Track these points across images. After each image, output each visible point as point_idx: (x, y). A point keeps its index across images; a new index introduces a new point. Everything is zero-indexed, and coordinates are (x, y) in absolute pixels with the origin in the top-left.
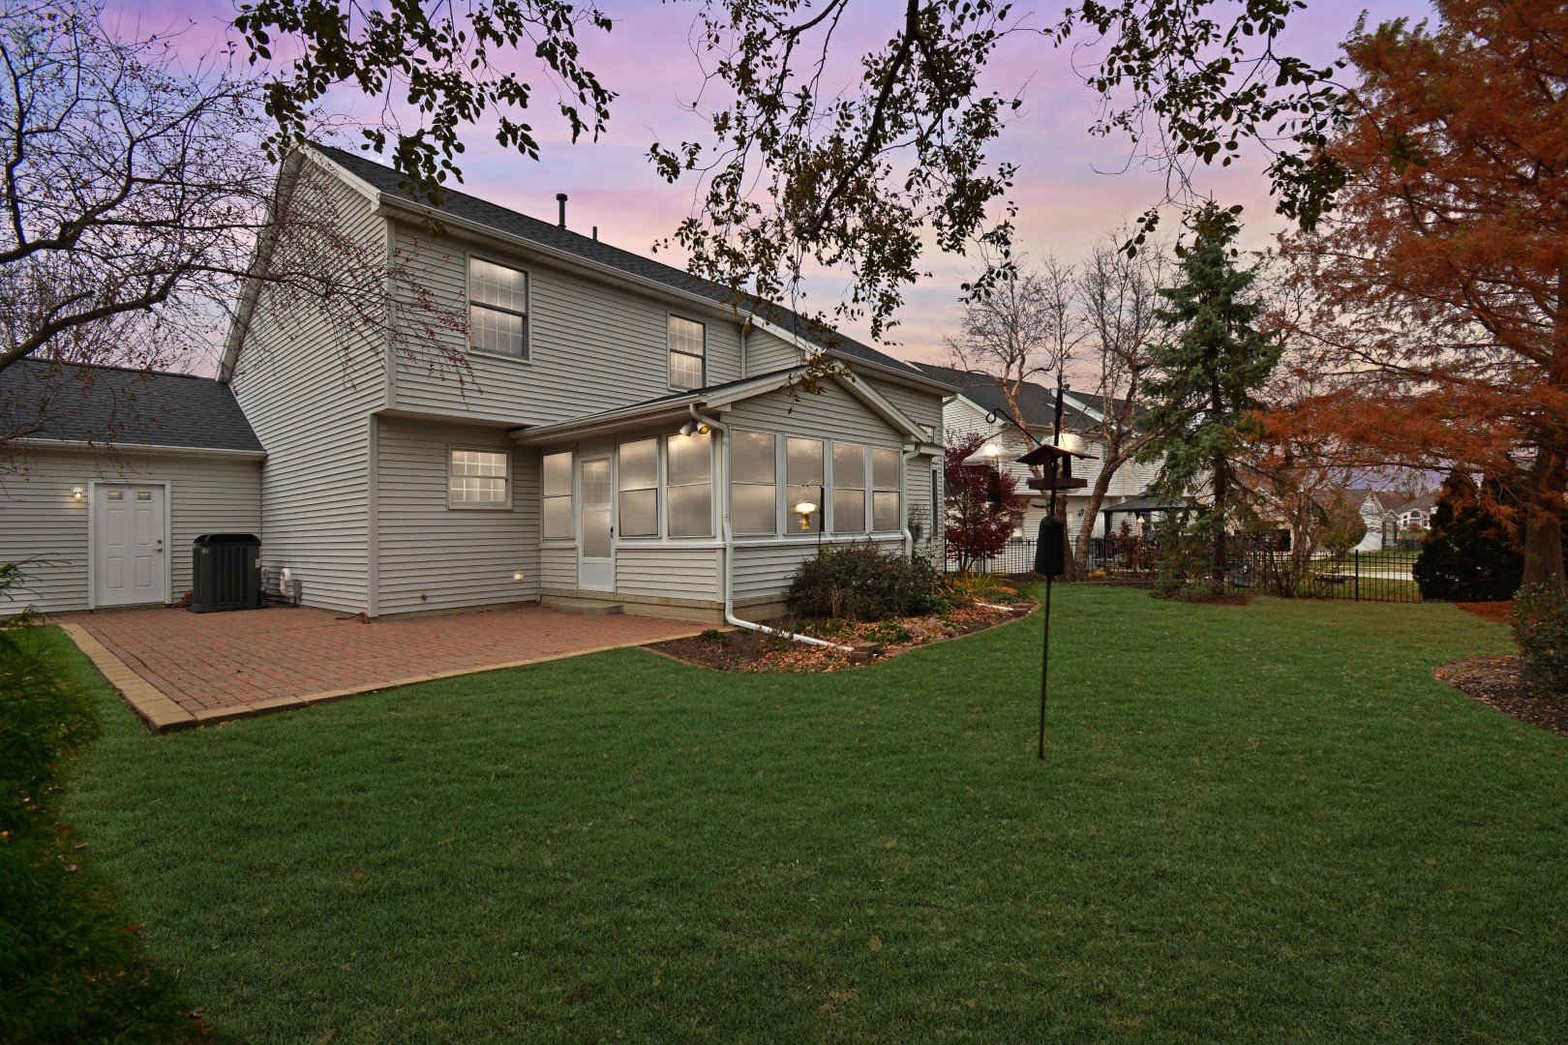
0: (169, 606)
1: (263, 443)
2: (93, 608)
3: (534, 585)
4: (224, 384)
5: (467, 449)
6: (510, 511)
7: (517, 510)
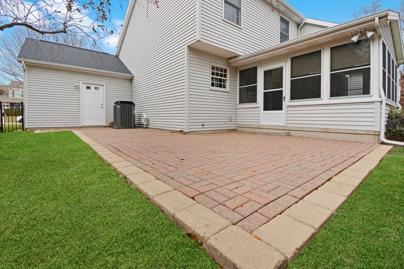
0: (105, 127)
1: (132, 72)
2: (82, 126)
3: (235, 123)
4: (117, 56)
5: (216, 65)
6: (228, 92)
7: (230, 92)
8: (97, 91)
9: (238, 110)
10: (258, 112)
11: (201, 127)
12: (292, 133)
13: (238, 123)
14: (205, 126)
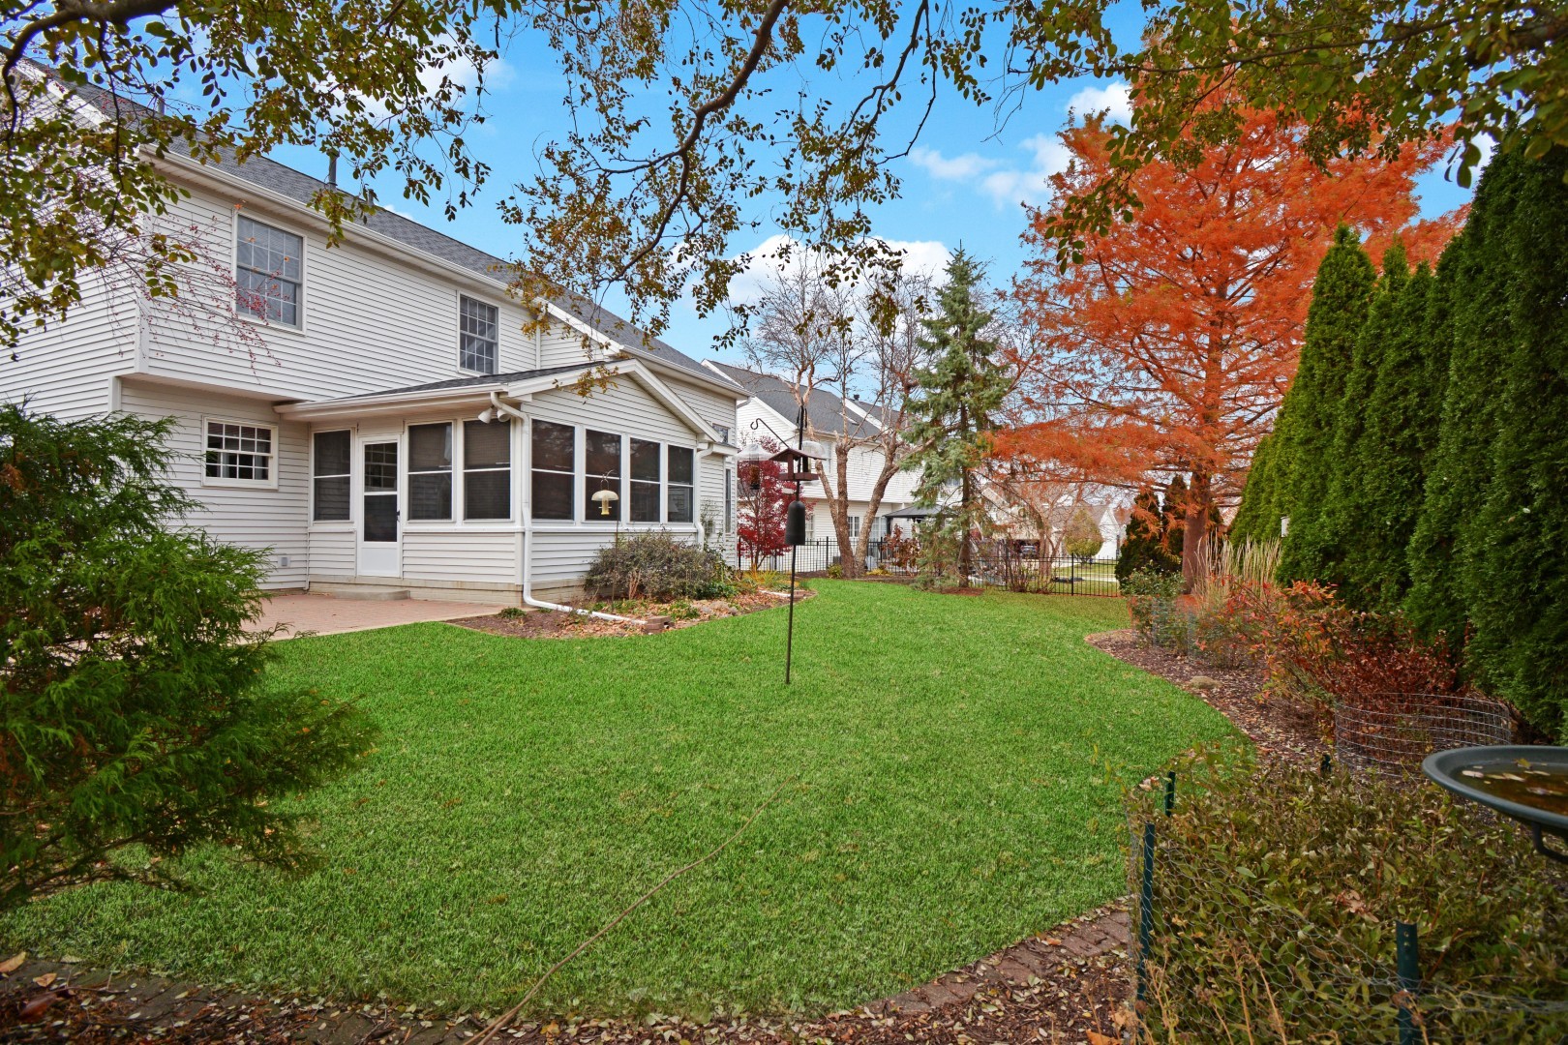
3: (303, 571)
5: (225, 421)
6: (275, 491)
7: (282, 489)
9: (312, 537)
10: (353, 545)
12: (414, 593)
13: (312, 571)
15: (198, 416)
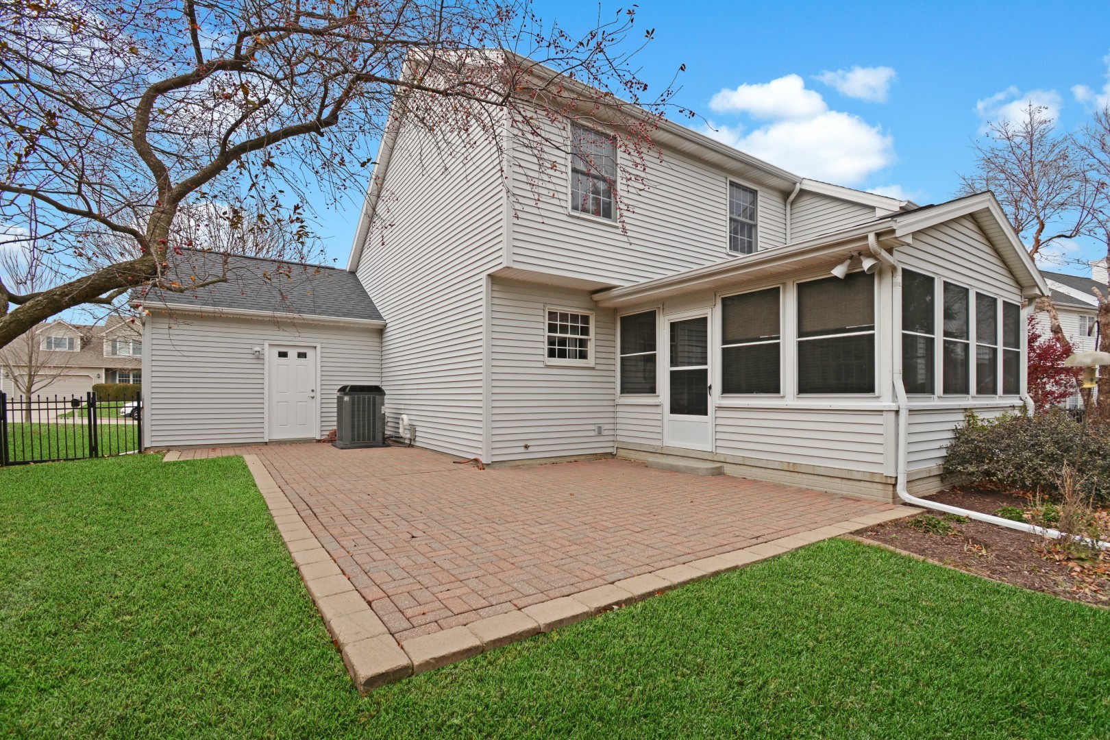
0: (319, 441)
1: (382, 315)
2: (267, 441)
3: (613, 438)
4: (352, 273)
5: (559, 310)
6: (593, 369)
7: (598, 367)
8: (302, 360)
9: (619, 409)
10: (659, 417)
11: (523, 450)
12: (728, 469)
13: (619, 439)
14: (530, 449)
15: (541, 306)
